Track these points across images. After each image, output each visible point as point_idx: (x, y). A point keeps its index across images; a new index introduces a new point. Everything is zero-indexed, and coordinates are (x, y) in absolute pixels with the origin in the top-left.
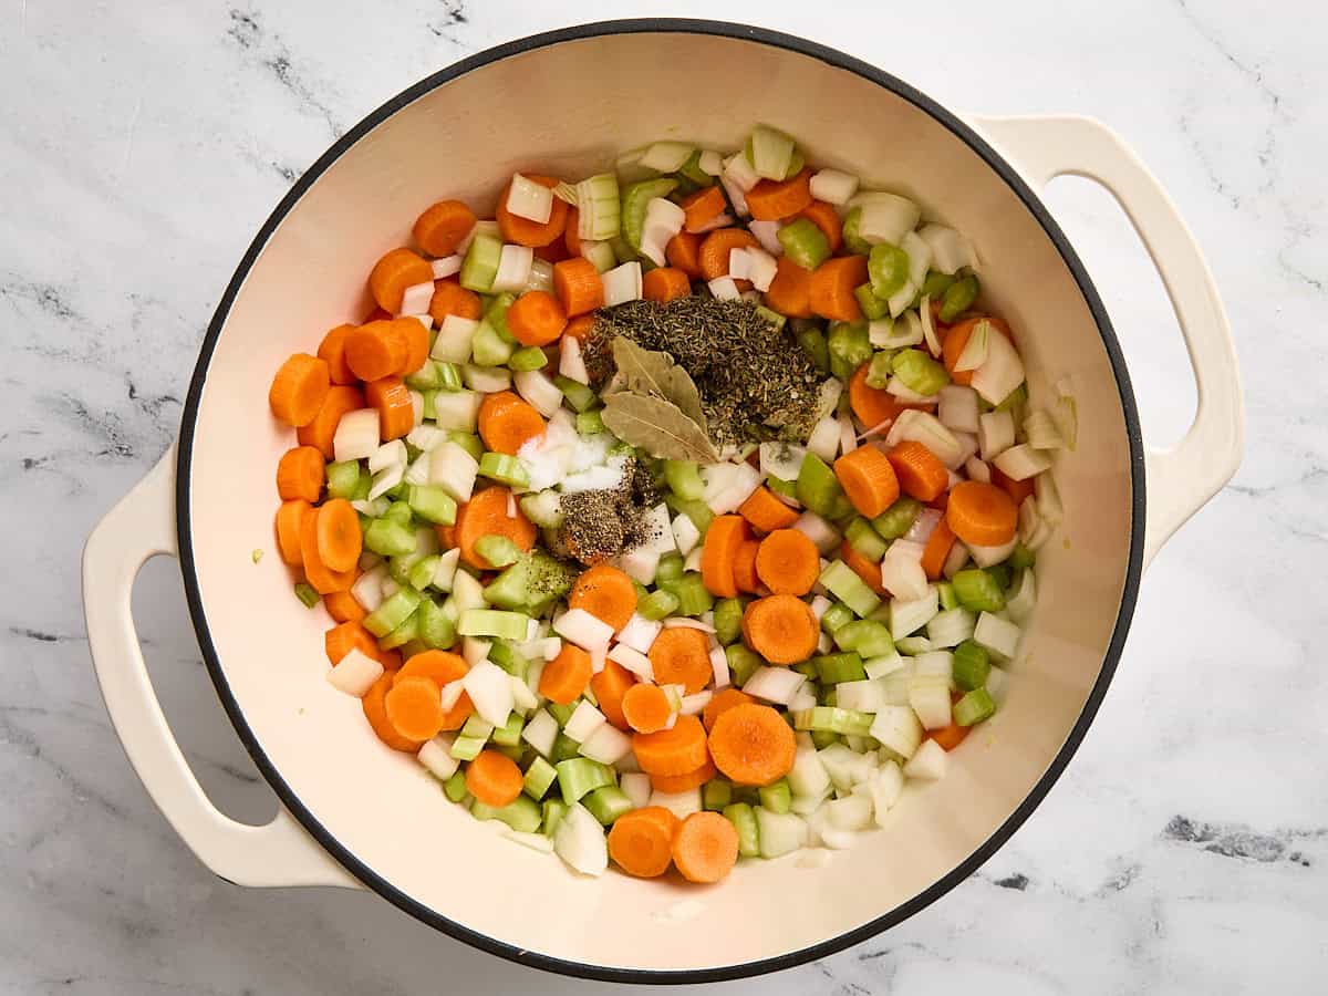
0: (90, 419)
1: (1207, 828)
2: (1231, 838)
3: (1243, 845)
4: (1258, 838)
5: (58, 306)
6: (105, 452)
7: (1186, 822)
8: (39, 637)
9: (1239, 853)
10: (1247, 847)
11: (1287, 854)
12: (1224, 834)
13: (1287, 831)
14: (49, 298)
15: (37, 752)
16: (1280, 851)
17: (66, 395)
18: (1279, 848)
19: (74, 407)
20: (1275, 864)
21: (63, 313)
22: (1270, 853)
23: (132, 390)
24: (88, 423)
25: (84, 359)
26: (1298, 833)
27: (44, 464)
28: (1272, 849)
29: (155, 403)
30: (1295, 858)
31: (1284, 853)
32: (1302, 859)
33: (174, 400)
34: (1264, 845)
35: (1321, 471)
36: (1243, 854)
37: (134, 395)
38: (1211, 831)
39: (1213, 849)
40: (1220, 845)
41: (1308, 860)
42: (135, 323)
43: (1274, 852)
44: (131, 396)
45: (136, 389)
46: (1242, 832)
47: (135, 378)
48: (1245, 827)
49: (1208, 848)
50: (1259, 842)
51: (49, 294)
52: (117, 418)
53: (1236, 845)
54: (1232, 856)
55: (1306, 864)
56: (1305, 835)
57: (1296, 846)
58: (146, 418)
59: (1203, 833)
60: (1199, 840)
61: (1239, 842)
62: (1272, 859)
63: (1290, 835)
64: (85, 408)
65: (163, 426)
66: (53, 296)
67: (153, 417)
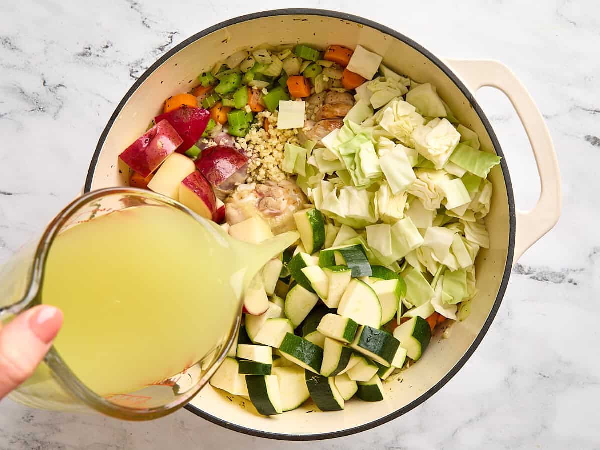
0: (26, 96)
1: (530, 268)
2: (541, 273)
3: (547, 276)
4: (554, 273)
5: (11, 45)
6: (33, 110)
7: (521, 266)
8: (5, 194)
9: (545, 280)
10: (549, 277)
11: (567, 280)
12: (538, 271)
13: (567, 270)
14: (7, 42)
15: (4, 245)
16: (564, 279)
17: (15, 85)
18: (563, 277)
19: (19, 91)
20: (562, 284)
21: (13, 49)
22: (559, 279)
23: (45, 82)
24: (26, 98)
25: (23, 69)
26: (571, 270)
27: (5, 116)
28: (560, 278)
29: (55, 88)
30: (571, 282)
31: (565, 280)
32: (573, 283)
33: (63, 86)
34: (557, 276)
35: (578, 107)
36: (547, 280)
37: (46, 84)
38: (532, 270)
39: (534, 278)
40: (537, 277)
41: (576, 282)
42: (46, 52)
43: (561, 279)
44: (44, 85)
45: (47, 82)
46: (546, 270)
47: (46, 77)
48: (547, 268)
49: (531, 278)
50: (554, 274)
51: (7, 41)
52: (38, 95)
53: (544, 276)
54: (542, 281)
55: (575, 284)
56: (575, 271)
57: (571, 276)
58: (51, 95)
59: (529, 271)
60: (527, 274)
61: (545, 275)
62: (560, 282)
63: (568, 271)
64: (24, 91)
65: (58, 98)
66: (9, 41)
67: (54, 94)
